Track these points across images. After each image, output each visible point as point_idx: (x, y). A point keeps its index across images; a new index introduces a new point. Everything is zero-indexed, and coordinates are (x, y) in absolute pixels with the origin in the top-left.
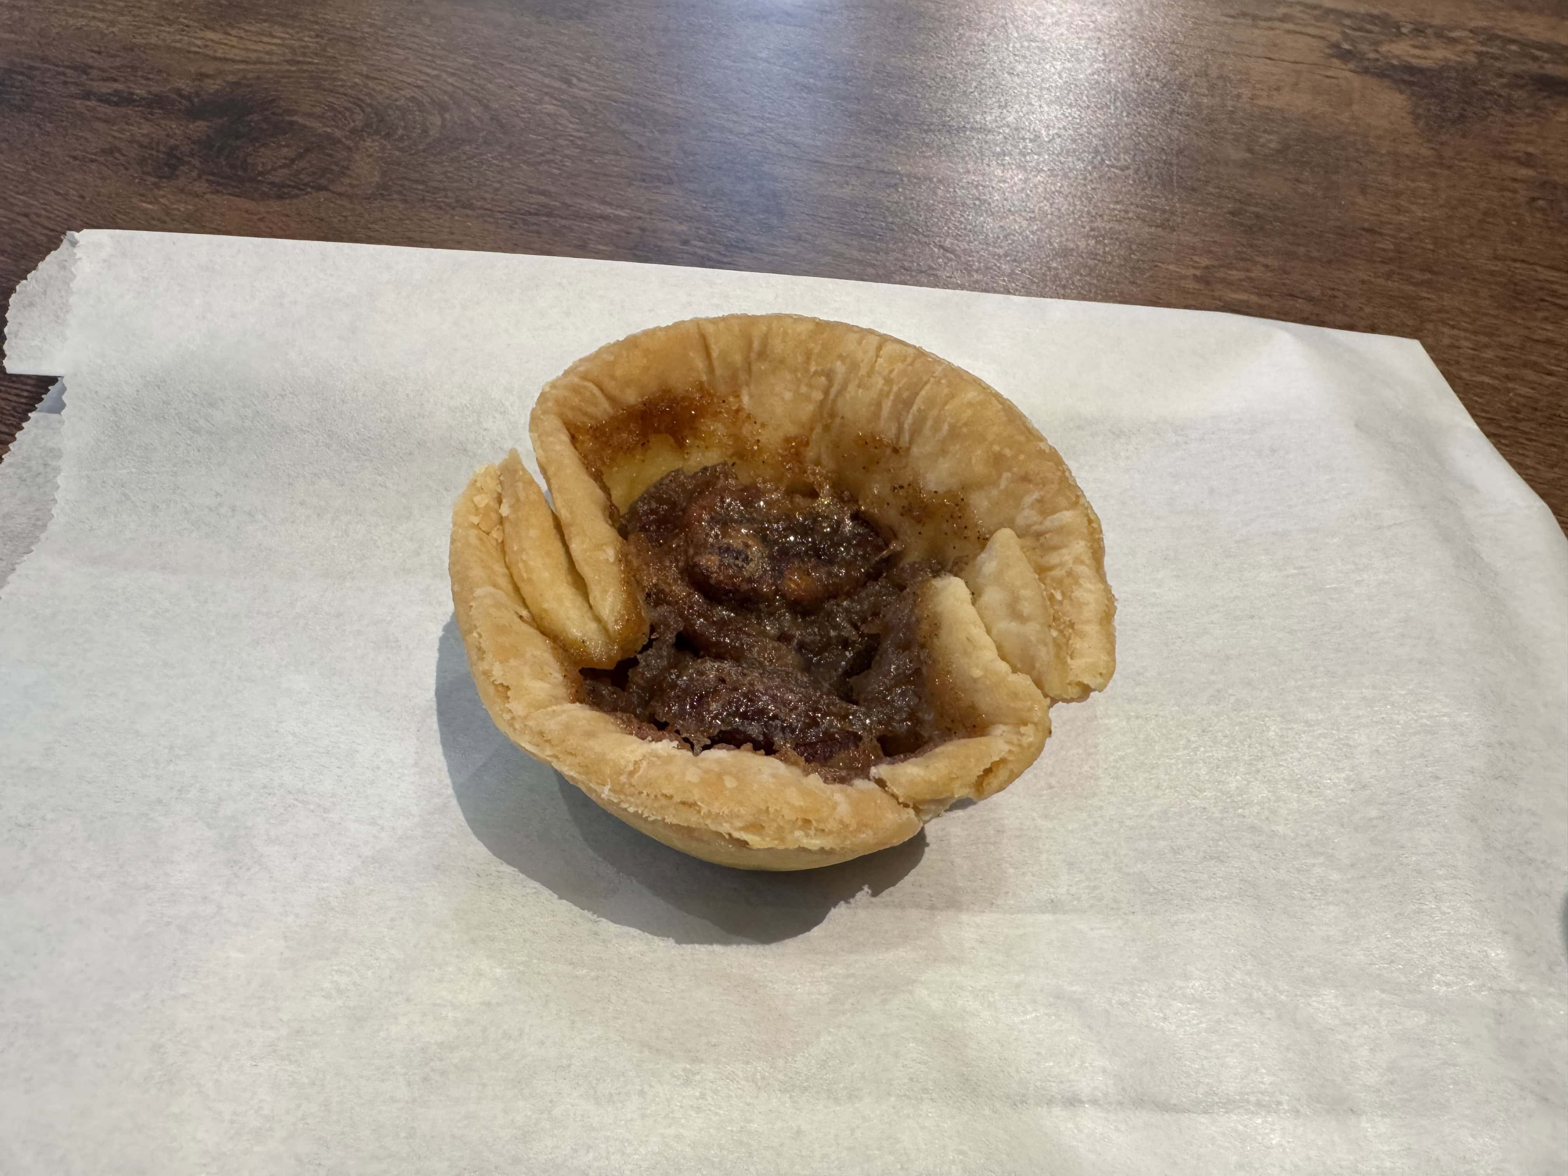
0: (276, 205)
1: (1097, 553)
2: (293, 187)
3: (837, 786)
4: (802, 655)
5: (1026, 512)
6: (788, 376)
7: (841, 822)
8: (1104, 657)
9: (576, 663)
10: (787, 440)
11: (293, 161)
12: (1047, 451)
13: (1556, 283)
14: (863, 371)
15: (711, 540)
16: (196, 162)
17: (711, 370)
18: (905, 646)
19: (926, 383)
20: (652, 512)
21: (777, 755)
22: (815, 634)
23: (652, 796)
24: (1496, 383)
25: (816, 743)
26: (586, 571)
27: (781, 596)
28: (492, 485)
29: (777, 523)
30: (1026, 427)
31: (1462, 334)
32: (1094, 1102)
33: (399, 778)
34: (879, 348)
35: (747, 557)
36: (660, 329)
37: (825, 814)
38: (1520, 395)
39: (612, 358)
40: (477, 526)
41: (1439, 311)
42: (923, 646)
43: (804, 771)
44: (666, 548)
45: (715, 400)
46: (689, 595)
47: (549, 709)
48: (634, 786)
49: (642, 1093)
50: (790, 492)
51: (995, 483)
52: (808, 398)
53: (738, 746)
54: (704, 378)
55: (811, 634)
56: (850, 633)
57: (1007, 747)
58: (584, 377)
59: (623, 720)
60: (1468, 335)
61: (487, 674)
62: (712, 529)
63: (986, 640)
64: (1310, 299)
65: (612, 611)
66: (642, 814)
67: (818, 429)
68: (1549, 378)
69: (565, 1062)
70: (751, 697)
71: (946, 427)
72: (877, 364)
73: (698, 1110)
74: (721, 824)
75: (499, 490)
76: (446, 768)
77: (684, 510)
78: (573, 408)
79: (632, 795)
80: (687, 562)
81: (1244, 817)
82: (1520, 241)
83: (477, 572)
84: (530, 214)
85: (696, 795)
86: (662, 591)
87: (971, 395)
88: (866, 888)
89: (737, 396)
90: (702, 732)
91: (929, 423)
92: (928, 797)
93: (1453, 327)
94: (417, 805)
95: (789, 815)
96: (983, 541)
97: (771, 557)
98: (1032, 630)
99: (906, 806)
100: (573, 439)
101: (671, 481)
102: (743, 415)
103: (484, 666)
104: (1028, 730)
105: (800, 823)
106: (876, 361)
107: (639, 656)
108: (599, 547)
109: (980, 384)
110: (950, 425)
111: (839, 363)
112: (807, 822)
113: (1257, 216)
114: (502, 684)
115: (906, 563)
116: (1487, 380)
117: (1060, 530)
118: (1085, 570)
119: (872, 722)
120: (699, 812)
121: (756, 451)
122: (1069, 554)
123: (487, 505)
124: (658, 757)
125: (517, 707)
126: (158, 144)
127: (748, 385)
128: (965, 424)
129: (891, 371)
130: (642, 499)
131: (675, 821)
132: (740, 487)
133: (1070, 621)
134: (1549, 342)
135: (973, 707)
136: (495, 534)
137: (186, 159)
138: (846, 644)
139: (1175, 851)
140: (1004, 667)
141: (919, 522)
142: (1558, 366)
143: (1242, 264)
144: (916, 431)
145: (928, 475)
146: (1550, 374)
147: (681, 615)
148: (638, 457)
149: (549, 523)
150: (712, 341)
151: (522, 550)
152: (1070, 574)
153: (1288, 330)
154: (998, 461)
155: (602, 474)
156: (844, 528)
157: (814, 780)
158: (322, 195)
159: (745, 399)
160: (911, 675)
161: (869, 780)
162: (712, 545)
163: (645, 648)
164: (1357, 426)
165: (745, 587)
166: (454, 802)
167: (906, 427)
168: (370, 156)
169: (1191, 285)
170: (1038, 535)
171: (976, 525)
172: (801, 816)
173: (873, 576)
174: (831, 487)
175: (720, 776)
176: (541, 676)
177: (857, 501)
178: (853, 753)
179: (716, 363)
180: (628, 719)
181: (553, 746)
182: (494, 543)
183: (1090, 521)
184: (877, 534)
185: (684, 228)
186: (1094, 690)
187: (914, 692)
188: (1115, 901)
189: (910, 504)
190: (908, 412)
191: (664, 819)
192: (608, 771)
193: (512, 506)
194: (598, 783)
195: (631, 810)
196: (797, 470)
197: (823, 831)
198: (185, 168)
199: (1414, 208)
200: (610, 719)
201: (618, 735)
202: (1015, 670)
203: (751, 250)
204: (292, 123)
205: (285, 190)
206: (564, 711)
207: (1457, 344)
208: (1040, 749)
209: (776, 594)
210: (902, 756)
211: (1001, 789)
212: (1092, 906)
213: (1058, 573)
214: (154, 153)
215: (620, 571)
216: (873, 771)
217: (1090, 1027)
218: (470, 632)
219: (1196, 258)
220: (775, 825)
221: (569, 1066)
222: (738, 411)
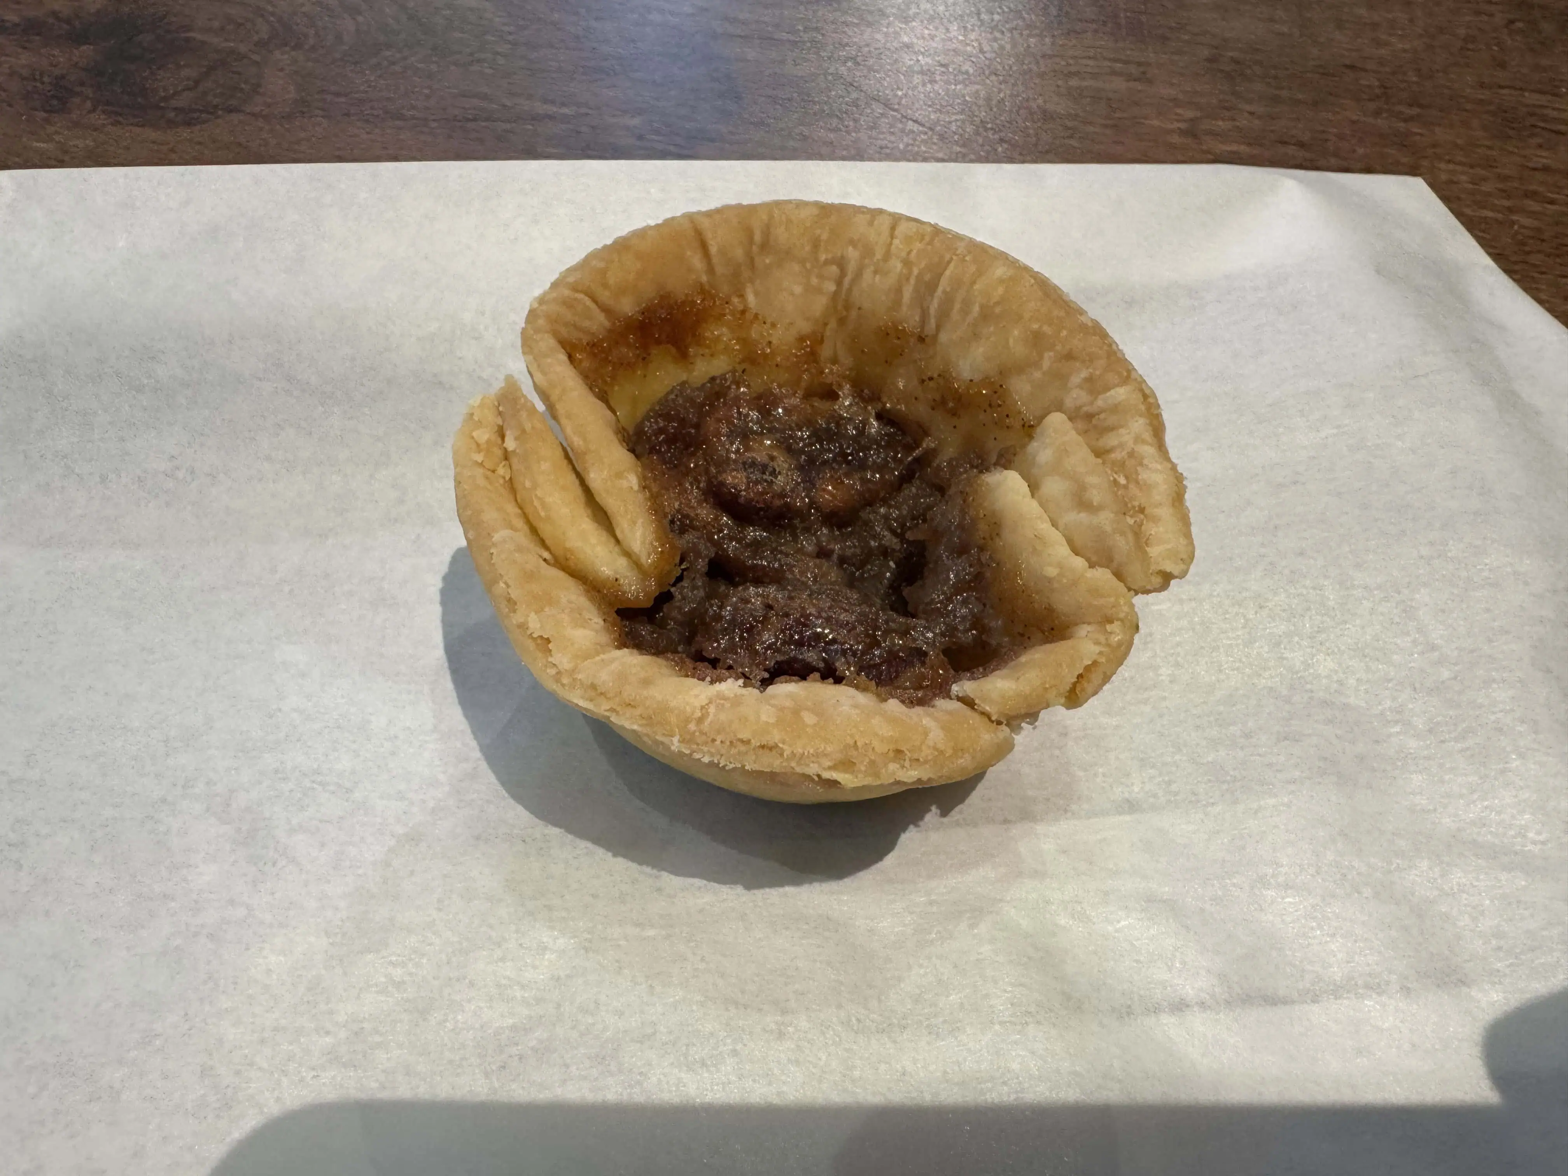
0: (185, 133)
1: (1158, 429)
2: (201, 111)
3: (918, 710)
4: (845, 570)
5: (1075, 393)
6: (796, 267)
7: (935, 748)
8: (1183, 541)
9: (610, 604)
10: (801, 339)
11: (197, 82)
12: (1090, 324)
13: (1547, 107)
14: (879, 256)
15: (733, 456)
16: (89, 92)
17: (711, 270)
18: (962, 550)
19: (949, 262)
20: (661, 431)
21: (844, 682)
22: (855, 546)
23: (728, 743)
24: (1500, 216)
25: (880, 665)
26: (611, 503)
27: (816, 509)
28: (491, 418)
29: (800, 430)
30: (1063, 301)
31: (1459, 168)
32: (1202, 1005)
33: (420, 746)
34: (893, 228)
35: (774, 470)
36: (649, 228)
37: (917, 743)
38: (1524, 227)
39: (602, 265)
40: (481, 464)
41: (1434, 146)
42: (981, 549)
43: (878, 695)
44: (683, 469)
45: (718, 303)
46: (716, 519)
47: (598, 658)
48: (706, 734)
49: (735, 1053)
50: (808, 395)
51: (1037, 365)
52: (819, 291)
53: (803, 678)
54: (704, 278)
55: (850, 547)
56: (889, 540)
57: (1097, 649)
58: (575, 289)
59: (675, 661)
60: (1466, 169)
61: (523, 626)
62: (732, 444)
63: (1055, 536)
64: (1301, 145)
65: (643, 543)
66: (719, 763)
67: (833, 324)
68: (1549, 206)
69: (649, 1031)
70: (804, 622)
71: (976, 309)
72: (893, 247)
73: (797, 1062)
74: (808, 765)
75: (500, 422)
76: (469, 731)
77: (697, 426)
78: (566, 324)
79: (706, 743)
80: (709, 482)
81: (1312, 691)
82: (1502, 65)
83: (490, 516)
84: (468, 120)
85: (776, 736)
86: (687, 516)
87: (1000, 271)
88: (934, 808)
89: (742, 296)
90: (758, 665)
91: (957, 306)
92: (1023, 711)
93: (1449, 161)
94: (444, 773)
95: (881, 748)
96: (1029, 429)
97: (800, 468)
98: (1105, 519)
99: (999, 723)
100: (570, 357)
101: (677, 396)
102: (749, 316)
103: (517, 618)
104: (1115, 627)
105: (891, 754)
106: (891, 244)
107: (673, 590)
108: (619, 475)
109: (1007, 259)
110: (982, 307)
111: (850, 249)
112: (898, 752)
113: (1237, 62)
114: (541, 637)
115: (942, 460)
116: (1490, 214)
117: (1115, 409)
118: (1148, 450)
119: (935, 635)
120: (782, 755)
121: (768, 354)
122: (1129, 433)
123: (488, 442)
124: (726, 699)
125: (562, 660)
126: (41, 75)
127: (752, 281)
128: (997, 303)
129: (909, 253)
130: (647, 417)
131: (756, 767)
132: (754, 395)
133: (1140, 506)
134: (1546, 169)
135: (1050, 610)
136: (501, 471)
137: (78, 89)
138: (885, 552)
139: (1247, 736)
140: (1079, 563)
141: (954, 415)
142: (1558, 193)
143: (1227, 114)
144: (944, 314)
145: (961, 363)
146: (1552, 202)
147: (710, 539)
148: (639, 372)
149: (559, 453)
150: (709, 236)
151: (535, 486)
152: (1131, 454)
153: (1294, 178)
154: (1037, 340)
155: (606, 392)
156: (870, 428)
157: (893, 705)
158: (235, 118)
159: (751, 298)
160: (970, 581)
161: (951, 699)
162: (735, 461)
163: (680, 579)
164: (1378, 272)
165: (778, 502)
166: (484, 765)
167: (932, 311)
168: (282, 70)
169: (1176, 139)
170: (1090, 417)
171: (1020, 413)
172: (892, 747)
173: (907, 478)
174: (852, 386)
175: (796, 712)
176: (584, 624)
177: (879, 399)
178: (918, 669)
179: (715, 260)
180: (681, 659)
181: (609, 699)
182: (501, 481)
183: (1145, 397)
184: (904, 433)
185: (636, 121)
186: (1176, 577)
187: (976, 598)
188: (1194, 794)
189: (943, 397)
190: (932, 296)
191: (743, 766)
192: (673, 720)
193: (516, 439)
194: (664, 734)
195: (706, 760)
196: (813, 371)
197: (918, 760)
198: (77, 100)
199: (1393, 40)
200: (660, 661)
201: (677, 679)
202: (1092, 566)
203: (712, 140)
204: (187, 40)
205: (195, 115)
206: (613, 660)
207: (1455, 179)
208: (1130, 644)
209: (810, 507)
210: (981, 669)
211: (1095, 693)
212: (1169, 801)
213: (1117, 455)
214: (38, 84)
215: (646, 499)
216: (955, 688)
217: (1187, 928)
218: (495, 582)
219: (1179, 111)
220: (867, 760)
221: (654, 1034)
222: (743, 312)
